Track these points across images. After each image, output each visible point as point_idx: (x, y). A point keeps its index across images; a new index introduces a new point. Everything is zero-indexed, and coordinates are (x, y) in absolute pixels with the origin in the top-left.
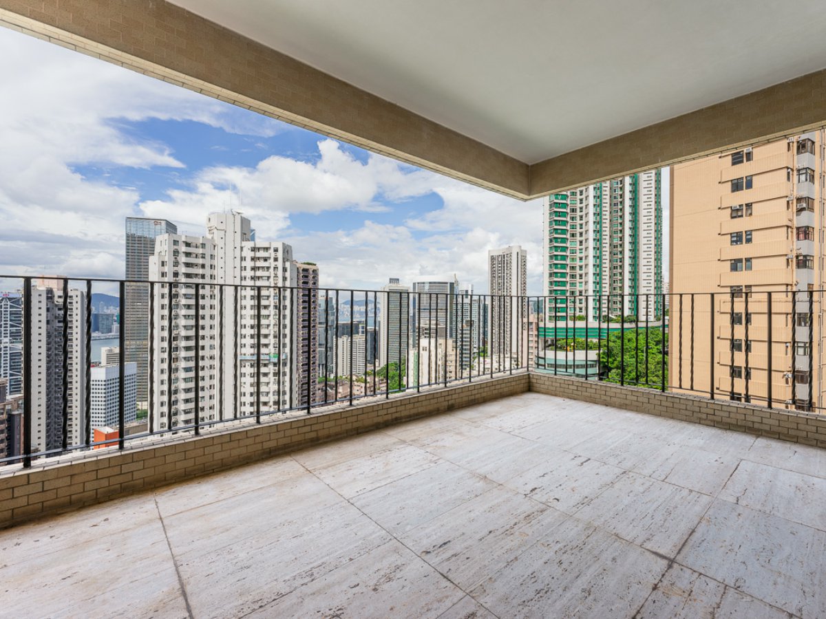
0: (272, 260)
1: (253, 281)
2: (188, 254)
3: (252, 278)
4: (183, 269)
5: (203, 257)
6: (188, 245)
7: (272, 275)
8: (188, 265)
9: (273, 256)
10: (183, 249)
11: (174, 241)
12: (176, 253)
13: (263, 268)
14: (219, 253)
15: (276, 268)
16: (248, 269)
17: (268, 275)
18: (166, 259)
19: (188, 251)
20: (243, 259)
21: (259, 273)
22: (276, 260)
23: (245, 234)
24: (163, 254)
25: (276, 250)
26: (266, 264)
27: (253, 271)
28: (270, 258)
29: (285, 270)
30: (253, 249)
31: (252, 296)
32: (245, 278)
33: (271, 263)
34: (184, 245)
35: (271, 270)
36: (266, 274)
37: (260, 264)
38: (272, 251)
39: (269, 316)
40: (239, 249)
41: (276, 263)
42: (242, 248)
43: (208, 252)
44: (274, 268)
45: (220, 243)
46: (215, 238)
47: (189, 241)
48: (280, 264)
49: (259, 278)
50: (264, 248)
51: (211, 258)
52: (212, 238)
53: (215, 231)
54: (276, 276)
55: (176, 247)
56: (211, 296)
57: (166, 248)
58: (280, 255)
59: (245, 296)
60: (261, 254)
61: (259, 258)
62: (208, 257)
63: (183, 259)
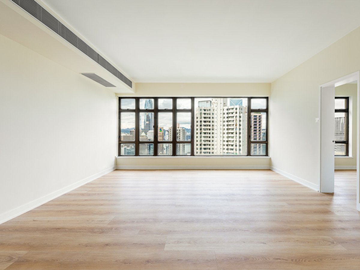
0: (235, 113)
1: (227, 123)
2: (205, 114)
3: (227, 121)
4: (203, 120)
5: (210, 114)
6: (205, 110)
7: (235, 120)
8: (205, 118)
9: (235, 111)
10: (203, 112)
11: (201, 109)
12: (201, 113)
13: (231, 117)
14: (215, 112)
15: (236, 117)
16: (226, 118)
17: (233, 120)
18: (198, 116)
19: (205, 113)
20: (224, 114)
21: (230, 119)
22: (236, 113)
23: (225, 104)
24: (197, 114)
25: (236, 109)
26: (232, 115)
27: (227, 119)
28: (234, 112)
29: (240, 117)
30: (228, 110)
31: (227, 129)
32: (225, 122)
33: (234, 115)
34: (204, 110)
35: (234, 117)
36: (232, 119)
37: (230, 115)
38: (234, 109)
39: (233, 137)
40: (222, 110)
41: (236, 114)
42: (223, 109)
43: (211, 112)
44: (236, 116)
45: (215, 108)
46: (214, 107)
47: (205, 109)
48: (238, 115)
49: (230, 121)
50: (232, 108)
51: (213, 115)
52: (213, 107)
53: (214, 104)
54: (236, 120)
55: (201, 112)
56: (212, 129)
57: (198, 112)
58: (238, 111)
59: (224, 129)
60: (231, 111)
61: (230, 113)
62: (211, 114)
63: (203, 116)
